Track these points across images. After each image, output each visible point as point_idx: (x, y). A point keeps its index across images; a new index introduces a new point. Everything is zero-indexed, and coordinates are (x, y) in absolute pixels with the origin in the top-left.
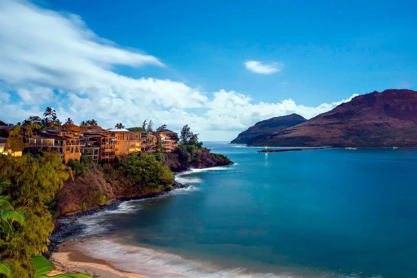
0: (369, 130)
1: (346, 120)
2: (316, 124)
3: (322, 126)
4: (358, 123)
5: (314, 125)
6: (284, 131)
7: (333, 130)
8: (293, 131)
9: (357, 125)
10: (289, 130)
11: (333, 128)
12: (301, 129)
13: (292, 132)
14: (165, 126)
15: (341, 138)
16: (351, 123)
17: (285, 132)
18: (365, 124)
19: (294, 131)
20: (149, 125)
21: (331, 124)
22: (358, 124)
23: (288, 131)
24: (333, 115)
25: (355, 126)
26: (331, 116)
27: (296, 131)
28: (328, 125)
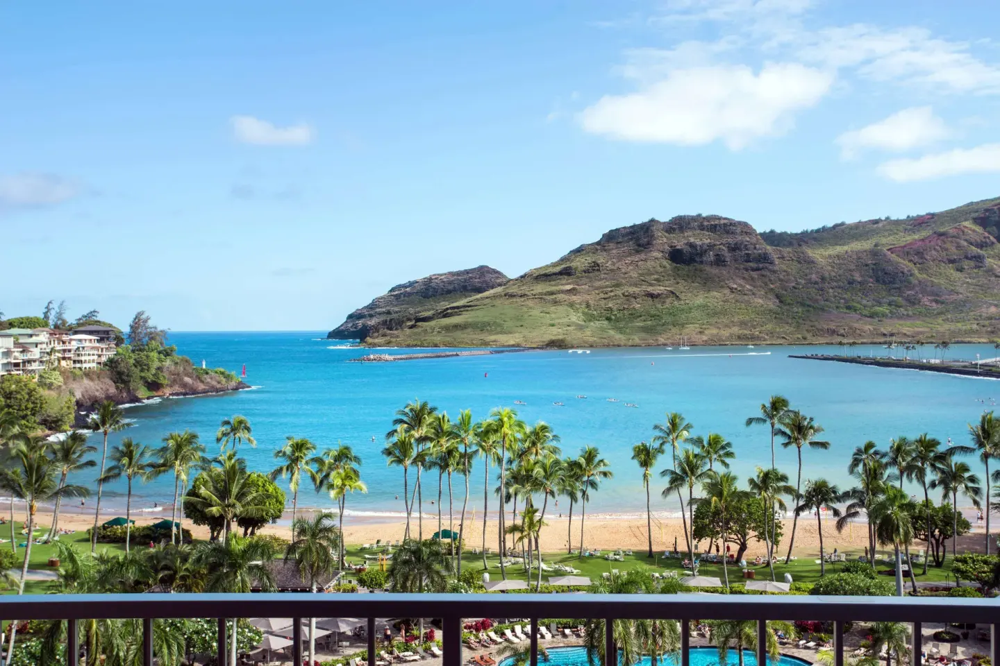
0: (634, 308)
1: (586, 284)
2: (520, 292)
3: (533, 298)
4: (611, 291)
5: (514, 296)
6: (447, 309)
7: (554, 307)
8: (467, 308)
9: (609, 298)
10: (458, 307)
11: (556, 302)
12: (485, 305)
13: (464, 313)
14: (95, 314)
15: (569, 326)
16: (597, 292)
17: (449, 311)
18: (626, 294)
19: (470, 308)
20: (58, 311)
21: (552, 293)
22: (612, 294)
23: (456, 310)
24: (561, 273)
25: (605, 299)
26: (555, 274)
27: (472, 310)
28: (543, 297)
